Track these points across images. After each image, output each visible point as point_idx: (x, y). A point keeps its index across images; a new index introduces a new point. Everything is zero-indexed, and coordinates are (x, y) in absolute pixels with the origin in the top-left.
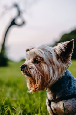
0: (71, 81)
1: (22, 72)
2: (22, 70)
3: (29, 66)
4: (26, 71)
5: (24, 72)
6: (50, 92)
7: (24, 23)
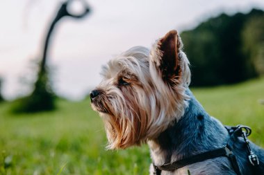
0: (204, 125)
1: (93, 106)
2: (92, 101)
3: (108, 93)
4: (101, 103)
5: (96, 106)
6: (158, 149)
7: (87, 11)
